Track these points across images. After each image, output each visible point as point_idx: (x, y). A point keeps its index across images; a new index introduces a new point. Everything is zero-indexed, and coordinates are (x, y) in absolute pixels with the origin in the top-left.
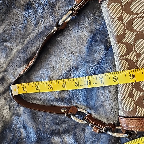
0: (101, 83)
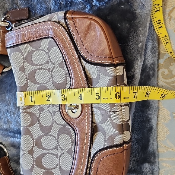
0: (134, 98)
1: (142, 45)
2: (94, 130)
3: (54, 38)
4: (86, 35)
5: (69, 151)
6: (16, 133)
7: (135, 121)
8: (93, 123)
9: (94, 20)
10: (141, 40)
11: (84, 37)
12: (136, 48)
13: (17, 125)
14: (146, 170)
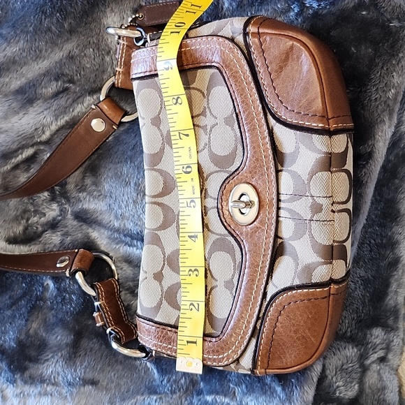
1: (396, 95)
2: (278, 250)
3: (222, 69)
4: (281, 68)
5: (228, 284)
6: (136, 239)
7: (364, 244)
8: (277, 236)
9: (300, 41)
10: (395, 83)
11: (276, 71)
12: (382, 99)
13: (139, 223)
14: (375, 341)
